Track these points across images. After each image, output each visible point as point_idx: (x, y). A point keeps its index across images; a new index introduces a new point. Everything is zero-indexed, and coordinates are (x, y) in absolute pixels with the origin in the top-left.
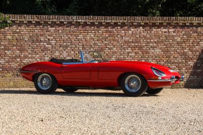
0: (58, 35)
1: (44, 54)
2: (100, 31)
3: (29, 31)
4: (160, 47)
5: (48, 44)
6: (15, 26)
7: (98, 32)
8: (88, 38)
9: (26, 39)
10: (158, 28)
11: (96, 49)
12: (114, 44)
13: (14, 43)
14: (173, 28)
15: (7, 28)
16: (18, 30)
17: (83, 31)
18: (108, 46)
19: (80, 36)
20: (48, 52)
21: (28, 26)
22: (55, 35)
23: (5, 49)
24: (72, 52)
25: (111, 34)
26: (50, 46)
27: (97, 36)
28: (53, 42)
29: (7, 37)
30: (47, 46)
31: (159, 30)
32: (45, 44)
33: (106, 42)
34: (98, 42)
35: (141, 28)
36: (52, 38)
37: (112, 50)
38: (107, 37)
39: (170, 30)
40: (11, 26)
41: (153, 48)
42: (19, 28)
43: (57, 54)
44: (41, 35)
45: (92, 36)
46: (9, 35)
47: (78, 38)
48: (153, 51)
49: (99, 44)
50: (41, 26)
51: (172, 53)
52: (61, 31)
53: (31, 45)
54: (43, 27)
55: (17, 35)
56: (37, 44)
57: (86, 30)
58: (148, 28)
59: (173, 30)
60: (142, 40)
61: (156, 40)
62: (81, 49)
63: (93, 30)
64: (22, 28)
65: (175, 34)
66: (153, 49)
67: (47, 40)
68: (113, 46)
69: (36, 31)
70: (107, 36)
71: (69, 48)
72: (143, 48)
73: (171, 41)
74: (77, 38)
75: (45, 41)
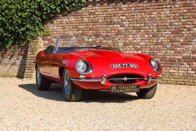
0: (131, 14)
1: (117, 39)
2: (176, 6)
3: (103, 10)
5: (121, 27)
6: (90, 6)
7: (174, 7)
8: (163, 16)
9: (100, 21)
11: (173, 30)
12: (194, 23)
13: (90, 26)
15: (83, 9)
16: (93, 11)
17: (156, 7)
18: (186, 26)
19: (154, 13)
20: (122, 36)
21: (102, 5)
22: (127, 14)
23: (83, 34)
24: (146, 36)
25: (191, 8)
26: (123, 28)
27: (172, 12)
28: (126, 23)
29: (84, 19)
30: (120, 28)
32: (118, 26)
33: (184, 20)
34: (174, 21)
36: (125, 17)
37: (191, 32)
38: (186, 13)
40: (86, 6)
42: (94, 8)
43: (131, 39)
44: (115, 15)
45: (168, 12)
46: (85, 17)
47: (152, 16)
49: (175, 24)
50: (114, 4)
52: (133, 9)
53: (105, 29)
54: (116, 4)
55: (92, 16)
56: (111, 26)
57: (160, 5)
62: (155, 30)
63: (168, 4)
64: (97, 8)
67: (120, 20)
68: (192, 26)
69: (109, 10)
70: (185, 11)
71: (142, 31)
74: (150, 17)
75: (118, 23)
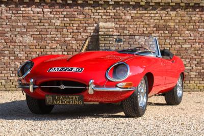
4: (31, 33)
10: (28, 7)
14: (49, 7)
31: (30, 9)
35: (3, 5)
39: (45, 10)
41: (21, 34)
48: (21, 39)
51: (48, 42)
58: (13, 6)
59: (49, 10)
60: (5, 23)
61: (25, 24)
65: (52, 16)
66: (22, 37)
72: (7, 35)
73: (46, 25)
